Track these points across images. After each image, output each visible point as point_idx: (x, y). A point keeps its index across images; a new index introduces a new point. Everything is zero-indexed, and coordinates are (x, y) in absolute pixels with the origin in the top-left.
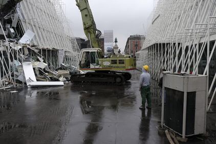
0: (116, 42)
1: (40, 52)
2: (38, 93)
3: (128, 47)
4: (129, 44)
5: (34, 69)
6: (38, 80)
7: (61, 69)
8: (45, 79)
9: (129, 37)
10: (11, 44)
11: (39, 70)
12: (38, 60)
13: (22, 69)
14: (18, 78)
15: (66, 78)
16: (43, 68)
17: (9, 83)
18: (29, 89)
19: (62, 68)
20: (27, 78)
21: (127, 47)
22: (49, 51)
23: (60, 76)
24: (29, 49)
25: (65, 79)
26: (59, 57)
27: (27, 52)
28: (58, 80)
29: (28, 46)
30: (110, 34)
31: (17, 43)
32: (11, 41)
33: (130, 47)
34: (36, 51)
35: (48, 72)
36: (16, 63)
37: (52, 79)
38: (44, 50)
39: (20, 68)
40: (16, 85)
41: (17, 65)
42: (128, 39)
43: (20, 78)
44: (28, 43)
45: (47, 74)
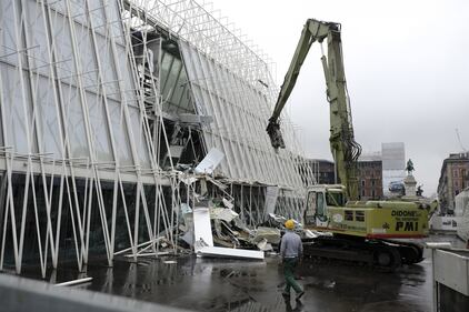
0: (410, 168)
1: (228, 190)
2: (215, 269)
3: (446, 182)
4: (449, 175)
5: (213, 221)
6: (216, 244)
7: (266, 224)
8: (230, 243)
9: (447, 157)
10: (181, 173)
11: (222, 225)
12: (222, 205)
13: (192, 221)
14: (183, 238)
15: (273, 245)
16: (229, 220)
17: (169, 246)
18: (198, 261)
19: (269, 224)
20: (197, 239)
21: (443, 180)
22: (247, 187)
23: (261, 239)
24: (209, 183)
25: (270, 247)
26: (267, 200)
27: (204, 189)
28: (255, 248)
29: (208, 178)
30: (398, 151)
31: (191, 172)
32: (182, 169)
33: (450, 181)
34: (222, 187)
35: (239, 230)
36: (185, 208)
37: (244, 245)
38: (237, 186)
39: (189, 219)
40: (179, 251)
41: (184, 212)
42: (446, 163)
43: (187, 238)
44: (210, 172)
45: (235, 233)
